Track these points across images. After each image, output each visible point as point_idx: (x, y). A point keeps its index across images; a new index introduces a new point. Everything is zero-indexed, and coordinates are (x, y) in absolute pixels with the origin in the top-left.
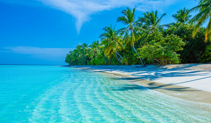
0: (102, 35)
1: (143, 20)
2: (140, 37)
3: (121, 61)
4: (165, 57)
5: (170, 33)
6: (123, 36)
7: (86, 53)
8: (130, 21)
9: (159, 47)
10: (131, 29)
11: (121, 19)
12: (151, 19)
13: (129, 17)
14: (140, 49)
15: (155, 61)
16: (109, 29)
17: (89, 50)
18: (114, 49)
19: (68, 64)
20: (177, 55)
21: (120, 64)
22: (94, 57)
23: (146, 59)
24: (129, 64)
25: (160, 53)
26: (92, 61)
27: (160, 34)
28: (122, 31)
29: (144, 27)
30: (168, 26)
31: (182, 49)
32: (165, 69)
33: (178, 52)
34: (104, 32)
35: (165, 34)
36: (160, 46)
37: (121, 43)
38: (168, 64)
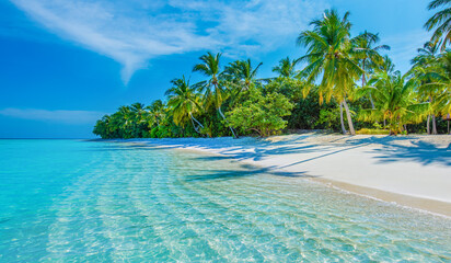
0: (169, 91)
1: (231, 71)
2: (229, 95)
3: (201, 132)
4: (268, 125)
5: (271, 90)
6: (203, 93)
7: (140, 118)
8: (213, 72)
9: (257, 111)
10: (214, 83)
11: (198, 68)
12: (243, 69)
13: (211, 66)
14: (230, 113)
15: (253, 131)
16: (180, 82)
17: (146, 114)
18: (190, 113)
19: (99, 137)
20: (284, 122)
21: (200, 135)
22: (156, 124)
23: (238, 128)
24: (214, 136)
25: (260, 119)
26: (152, 132)
27: (258, 92)
28: (200, 86)
29: (234, 82)
30: (268, 80)
31: (289, 113)
32: (269, 143)
33: (285, 118)
34: (171, 86)
35: (264, 92)
36: (259, 109)
37: (200, 104)
38: (272, 135)
